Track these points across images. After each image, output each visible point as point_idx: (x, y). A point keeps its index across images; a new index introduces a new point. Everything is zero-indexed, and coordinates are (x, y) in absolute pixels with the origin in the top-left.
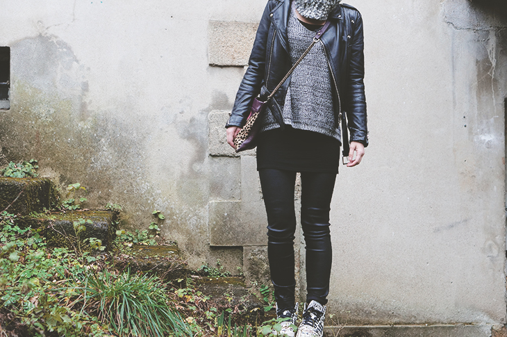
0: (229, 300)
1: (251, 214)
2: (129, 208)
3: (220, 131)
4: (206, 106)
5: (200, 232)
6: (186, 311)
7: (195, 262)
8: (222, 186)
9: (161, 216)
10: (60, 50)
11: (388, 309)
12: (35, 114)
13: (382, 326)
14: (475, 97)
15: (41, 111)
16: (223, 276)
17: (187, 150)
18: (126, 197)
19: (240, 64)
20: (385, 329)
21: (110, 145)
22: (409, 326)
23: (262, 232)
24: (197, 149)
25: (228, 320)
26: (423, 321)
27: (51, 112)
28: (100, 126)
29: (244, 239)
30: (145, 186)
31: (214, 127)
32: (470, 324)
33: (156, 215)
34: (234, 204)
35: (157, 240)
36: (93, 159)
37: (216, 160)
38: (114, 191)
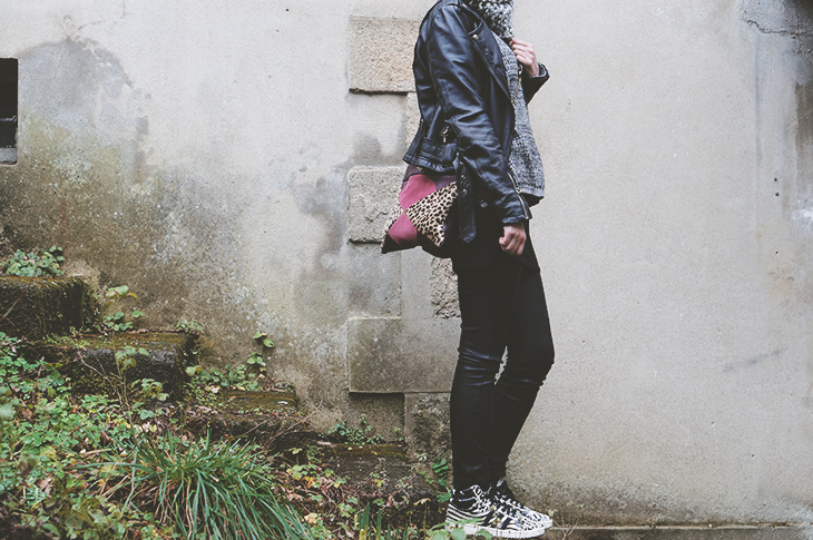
0: (379, 485)
1: (419, 340)
2: (215, 328)
3: (366, 201)
4: (345, 159)
5: (333, 370)
6: (305, 503)
7: (325, 419)
8: (370, 292)
9: (267, 343)
10: (102, 64)
11: (647, 499)
12: (58, 170)
13: (635, 528)
14: (794, 146)
15: (69, 166)
16: (370, 443)
17: (311, 232)
18: (210, 310)
19: (401, 90)
20: (641, 532)
21: (184, 224)
22: (681, 528)
23: (437, 369)
24: (329, 230)
25: (376, 518)
26: (705, 520)
27: (86, 168)
28: (167, 192)
29: (405, 382)
30: (241, 293)
31: (357, 195)
32: (784, 524)
33: (260, 341)
34: (388, 324)
35: (261, 382)
36: (154, 246)
37: (361, 249)
38: (190, 301)
